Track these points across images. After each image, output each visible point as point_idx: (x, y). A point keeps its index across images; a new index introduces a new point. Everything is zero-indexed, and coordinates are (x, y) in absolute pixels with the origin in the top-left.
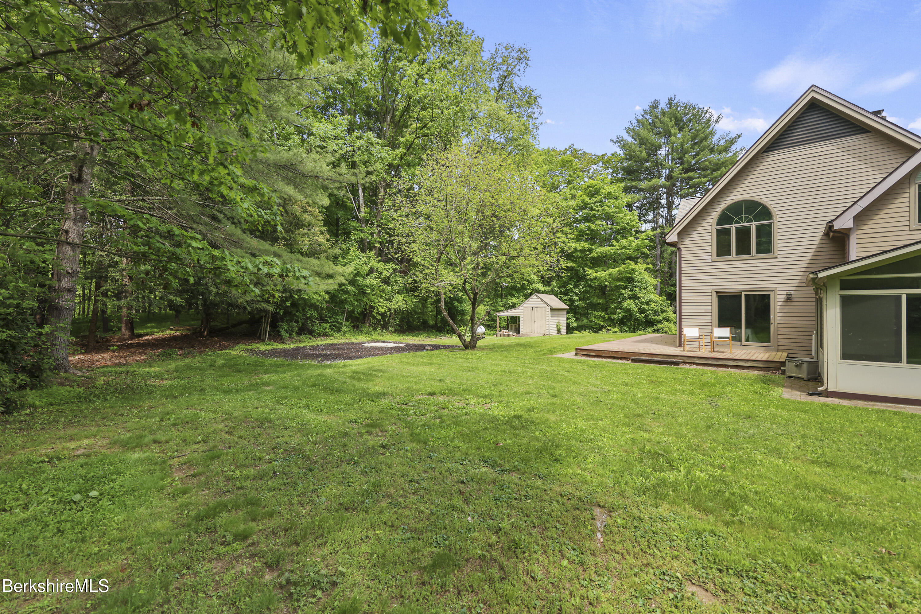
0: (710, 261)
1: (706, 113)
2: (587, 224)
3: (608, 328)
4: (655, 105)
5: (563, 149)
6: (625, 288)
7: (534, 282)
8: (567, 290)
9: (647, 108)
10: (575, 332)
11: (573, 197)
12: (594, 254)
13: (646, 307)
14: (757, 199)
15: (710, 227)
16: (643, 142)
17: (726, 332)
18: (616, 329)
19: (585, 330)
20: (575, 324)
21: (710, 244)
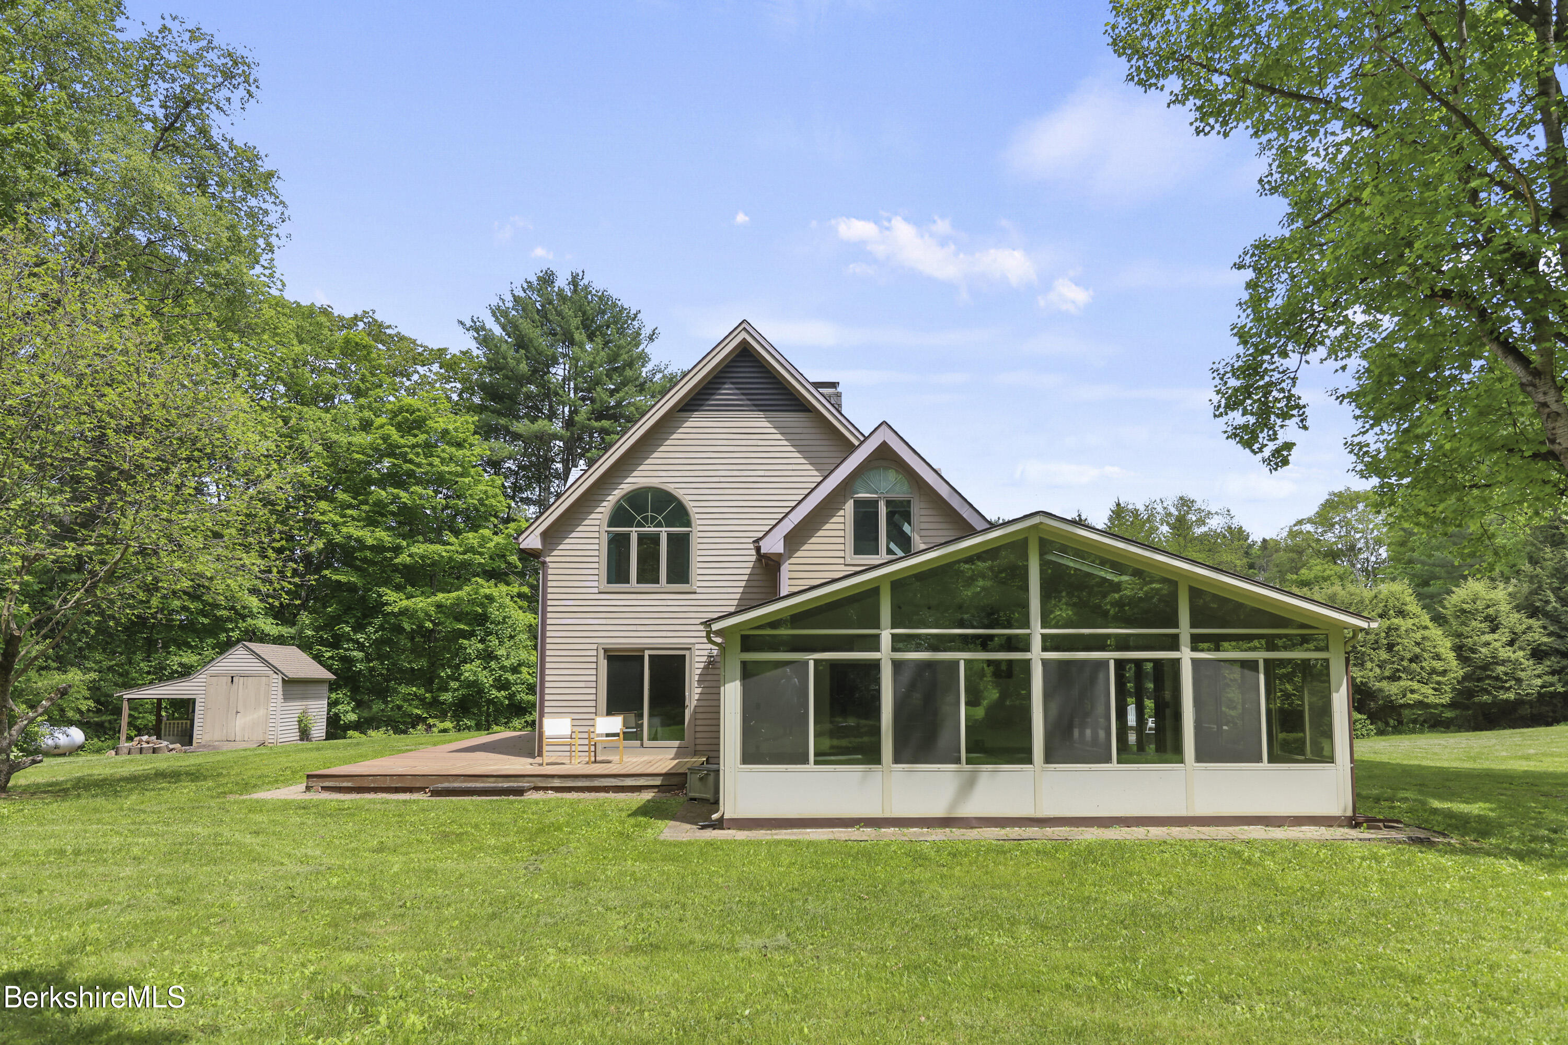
0: (596, 590)
1: (634, 319)
2: (391, 490)
3: (431, 721)
4: (547, 279)
5: (349, 314)
6: (469, 635)
7: (252, 616)
8: (335, 636)
9: (534, 279)
10: (350, 733)
11: (366, 426)
12: (403, 558)
13: (511, 678)
14: (670, 488)
15: (597, 528)
16: (521, 343)
17: (615, 724)
18: (448, 724)
19: (377, 728)
20: (352, 717)
21: (596, 559)
